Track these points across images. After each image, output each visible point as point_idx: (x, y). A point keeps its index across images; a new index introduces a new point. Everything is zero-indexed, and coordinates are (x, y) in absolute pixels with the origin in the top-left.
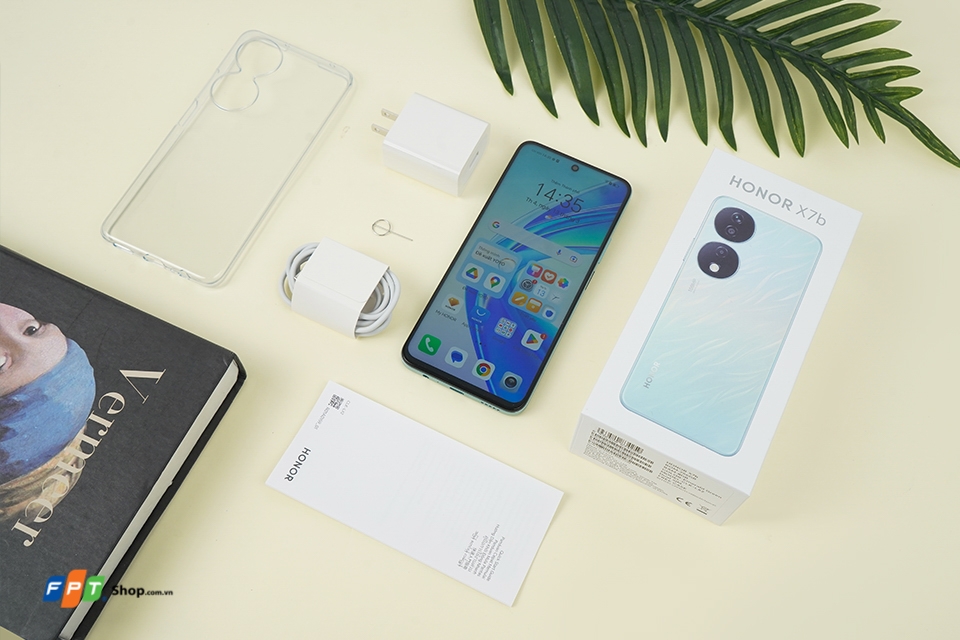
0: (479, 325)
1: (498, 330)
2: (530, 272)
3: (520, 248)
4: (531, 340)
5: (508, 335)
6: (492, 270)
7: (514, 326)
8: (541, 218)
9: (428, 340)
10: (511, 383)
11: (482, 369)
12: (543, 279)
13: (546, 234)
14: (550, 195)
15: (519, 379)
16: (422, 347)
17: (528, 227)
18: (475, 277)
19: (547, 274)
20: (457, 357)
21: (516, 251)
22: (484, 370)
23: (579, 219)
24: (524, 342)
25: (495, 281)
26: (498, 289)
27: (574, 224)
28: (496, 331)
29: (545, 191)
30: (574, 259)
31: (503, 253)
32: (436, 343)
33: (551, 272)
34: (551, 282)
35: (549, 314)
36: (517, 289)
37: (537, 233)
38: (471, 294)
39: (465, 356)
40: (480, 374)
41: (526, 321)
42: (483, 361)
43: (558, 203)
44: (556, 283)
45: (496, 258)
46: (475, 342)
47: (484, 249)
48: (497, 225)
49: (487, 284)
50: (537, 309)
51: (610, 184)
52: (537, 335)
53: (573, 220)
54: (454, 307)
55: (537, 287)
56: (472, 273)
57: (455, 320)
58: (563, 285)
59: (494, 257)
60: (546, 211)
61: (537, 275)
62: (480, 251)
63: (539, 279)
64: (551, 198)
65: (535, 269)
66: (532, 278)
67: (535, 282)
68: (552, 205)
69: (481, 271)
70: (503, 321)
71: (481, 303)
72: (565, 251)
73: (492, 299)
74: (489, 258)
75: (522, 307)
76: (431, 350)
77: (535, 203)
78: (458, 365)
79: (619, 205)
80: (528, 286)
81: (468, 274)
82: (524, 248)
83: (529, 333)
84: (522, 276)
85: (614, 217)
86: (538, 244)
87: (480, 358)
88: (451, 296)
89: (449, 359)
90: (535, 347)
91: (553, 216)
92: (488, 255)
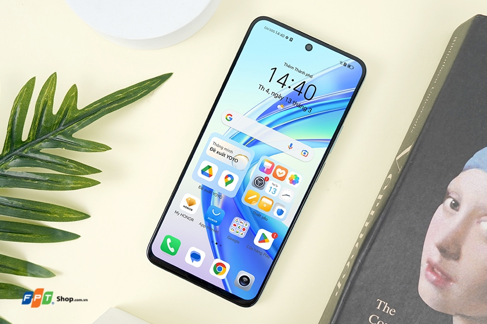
0: (215, 224)
1: (232, 230)
2: (262, 169)
3: (252, 142)
4: (263, 239)
5: (242, 234)
6: (226, 167)
7: (246, 225)
8: (273, 109)
9: (169, 241)
10: (244, 281)
11: (219, 268)
12: (275, 176)
13: (278, 126)
14: (282, 81)
15: (252, 278)
16: (164, 248)
17: (260, 118)
18: (210, 176)
19: (279, 170)
20: (196, 257)
21: (249, 146)
22: (220, 269)
23: (310, 108)
24: (256, 241)
25: (229, 179)
26: (232, 188)
27: (306, 113)
28: (231, 231)
29: (277, 76)
30: (305, 153)
31: (237, 149)
32: (176, 244)
33: (282, 168)
34: (282, 179)
35: (280, 212)
36: (250, 187)
37: (269, 126)
38: (207, 193)
39: (203, 255)
40: (217, 273)
41: (259, 220)
42: (219, 260)
43: (292, 90)
44: (287, 180)
45: (230, 154)
46: (212, 242)
47: (218, 146)
48: (229, 117)
49: (222, 182)
50: (268, 208)
51: (345, 65)
52: (269, 235)
53: (305, 109)
54: (191, 207)
55: (268, 185)
56: (207, 171)
57: (192, 220)
58: (293, 182)
59: (227, 153)
60: (278, 99)
61: (269, 171)
62: (214, 147)
63: (270, 176)
64: (284, 85)
65: (267, 165)
66: (264, 175)
67: (267, 179)
68: (285, 92)
69: (215, 169)
70: (237, 220)
71: (216, 202)
72: (295, 144)
73: (227, 198)
74: (223, 155)
75: (254, 206)
76: (172, 250)
77: (267, 91)
78: (197, 264)
79: (353, 90)
80: (260, 183)
81: (203, 172)
82: (256, 142)
83: (261, 232)
84: (255, 173)
85: (347, 103)
86: (271, 138)
87: (216, 257)
88: (188, 196)
89: (188, 259)
90: (267, 246)
91: (285, 105)
92: (222, 151)
